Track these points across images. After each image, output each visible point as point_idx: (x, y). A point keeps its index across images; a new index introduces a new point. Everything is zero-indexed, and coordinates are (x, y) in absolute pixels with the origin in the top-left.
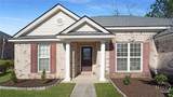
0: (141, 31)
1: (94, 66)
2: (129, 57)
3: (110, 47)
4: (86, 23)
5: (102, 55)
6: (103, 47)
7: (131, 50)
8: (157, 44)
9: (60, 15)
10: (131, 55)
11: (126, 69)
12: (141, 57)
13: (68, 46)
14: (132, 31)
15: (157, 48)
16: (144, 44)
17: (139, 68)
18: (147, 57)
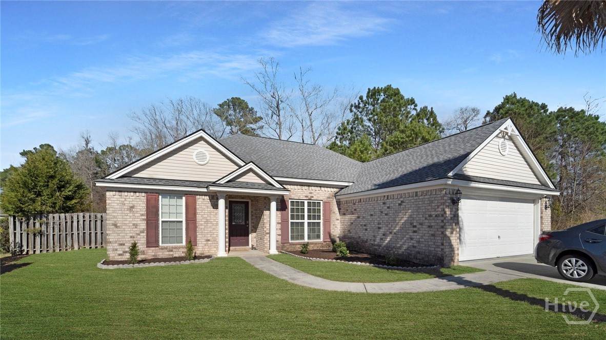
0: (321, 186)
1: (252, 236)
2: (306, 221)
3: (282, 206)
4: (251, 170)
5: (272, 216)
6: (273, 205)
7: (309, 210)
8: (339, 203)
9: (201, 147)
10: (309, 218)
11: (303, 238)
12: (321, 221)
13: (222, 203)
14: (309, 185)
15: (339, 209)
16: (325, 203)
17: (318, 237)
18: (327, 221)
